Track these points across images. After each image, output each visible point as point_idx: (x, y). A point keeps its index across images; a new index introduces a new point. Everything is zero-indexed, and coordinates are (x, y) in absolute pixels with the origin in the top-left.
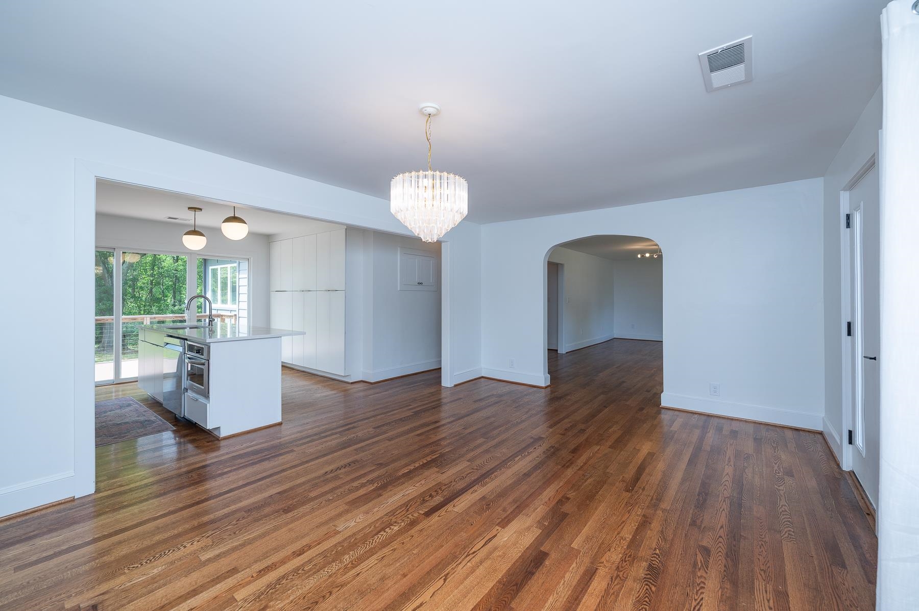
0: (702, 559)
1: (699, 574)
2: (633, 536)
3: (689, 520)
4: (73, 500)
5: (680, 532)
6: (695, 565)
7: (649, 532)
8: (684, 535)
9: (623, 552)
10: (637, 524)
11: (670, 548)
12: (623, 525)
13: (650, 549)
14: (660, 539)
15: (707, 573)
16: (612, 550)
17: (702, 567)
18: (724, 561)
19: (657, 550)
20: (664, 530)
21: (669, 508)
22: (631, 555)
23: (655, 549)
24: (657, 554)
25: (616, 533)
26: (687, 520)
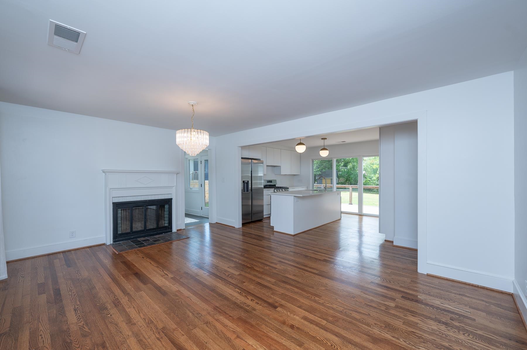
0: (84, 329)
1: (82, 322)
2: (127, 312)
3: (108, 345)
4: (234, 227)
5: (107, 333)
6: (87, 324)
7: (122, 319)
8: (103, 333)
9: (123, 304)
10: (132, 317)
11: (105, 321)
12: (138, 312)
13: (113, 314)
14: (114, 321)
15: (79, 326)
16: (127, 301)
17: (83, 326)
18: (72, 338)
19: (110, 316)
20: (116, 327)
21: (128, 341)
22: (118, 306)
23: (111, 315)
24: (108, 314)
25: (135, 306)
26: (109, 344)
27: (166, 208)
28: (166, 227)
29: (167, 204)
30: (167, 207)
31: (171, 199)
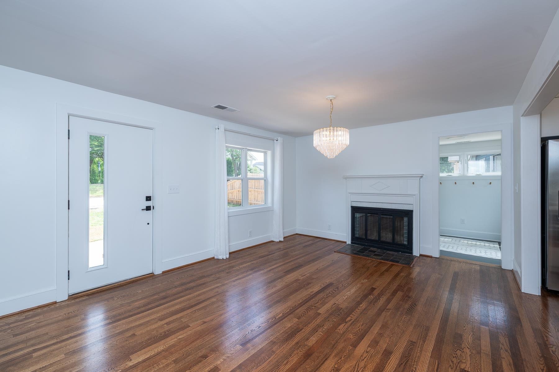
27: (405, 222)
28: (404, 245)
29: (405, 216)
30: (406, 219)
31: (412, 211)
